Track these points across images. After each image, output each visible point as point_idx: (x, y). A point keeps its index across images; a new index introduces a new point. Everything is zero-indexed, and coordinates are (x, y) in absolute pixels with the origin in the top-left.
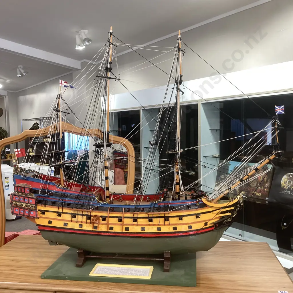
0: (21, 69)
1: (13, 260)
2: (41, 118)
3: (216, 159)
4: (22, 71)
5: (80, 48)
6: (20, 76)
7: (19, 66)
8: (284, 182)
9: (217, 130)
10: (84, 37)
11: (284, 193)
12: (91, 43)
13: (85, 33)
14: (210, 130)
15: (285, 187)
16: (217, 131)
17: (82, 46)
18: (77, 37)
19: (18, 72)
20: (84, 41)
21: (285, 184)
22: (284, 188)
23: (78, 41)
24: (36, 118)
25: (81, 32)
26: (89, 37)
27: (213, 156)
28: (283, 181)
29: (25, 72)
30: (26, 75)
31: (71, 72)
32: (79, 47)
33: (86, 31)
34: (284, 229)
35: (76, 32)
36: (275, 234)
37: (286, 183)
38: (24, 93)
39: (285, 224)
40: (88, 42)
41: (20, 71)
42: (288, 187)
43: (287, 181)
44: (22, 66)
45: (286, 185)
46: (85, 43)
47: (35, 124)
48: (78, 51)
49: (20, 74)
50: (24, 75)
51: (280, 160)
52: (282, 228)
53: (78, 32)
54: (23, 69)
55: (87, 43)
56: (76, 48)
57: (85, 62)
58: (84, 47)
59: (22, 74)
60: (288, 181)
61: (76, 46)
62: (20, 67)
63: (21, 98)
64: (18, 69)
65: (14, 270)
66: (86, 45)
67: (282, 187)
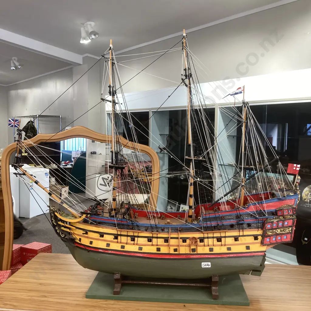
0: (15, 62)
1: (40, 284)
2: (36, 116)
3: (232, 168)
4: (17, 64)
5: (85, 42)
6: (14, 69)
7: (13, 58)
8: (306, 194)
9: (234, 136)
10: (90, 30)
11: (306, 206)
12: (98, 36)
13: (91, 25)
14: (227, 137)
15: (307, 199)
16: (233, 138)
17: (88, 40)
18: (82, 29)
19: (12, 65)
20: (90, 34)
21: (306, 197)
22: (305, 201)
23: (83, 34)
24: (31, 116)
25: (87, 24)
26: (96, 30)
27: (229, 164)
28: (304, 193)
29: (20, 65)
30: (21, 68)
31: (71, 67)
32: (84, 40)
33: (93, 23)
34: (304, 244)
35: (82, 24)
36: (295, 249)
37: (308, 195)
38: (17, 87)
39: (306, 239)
40: (95, 35)
41: (14, 64)
42: (310, 200)
43: (308, 194)
44: (16, 58)
45: (308, 198)
46: (91, 37)
47: (29, 122)
48: (83, 44)
49: (14, 67)
50: (19, 68)
51: (303, 171)
52: (303, 243)
53: (83, 24)
54: (18, 61)
55: (93, 37)
56: (81, 42)
57: (87, 56)
58: (90, 41)
59: (16, 67)
60: (310, 194)
61: (81, 40)
62: (15, 59)
63: (13, 92)
64: (12, 61)
65: (45, 297)
66: (92, 38)
67: (303, 200)
